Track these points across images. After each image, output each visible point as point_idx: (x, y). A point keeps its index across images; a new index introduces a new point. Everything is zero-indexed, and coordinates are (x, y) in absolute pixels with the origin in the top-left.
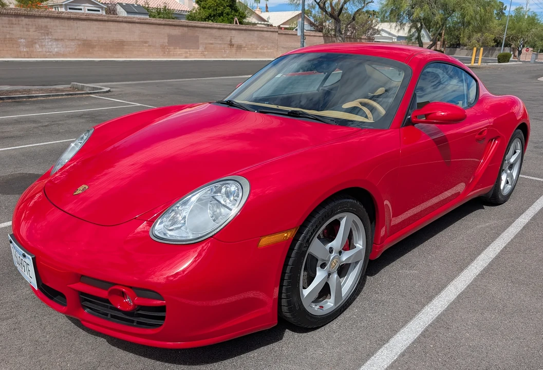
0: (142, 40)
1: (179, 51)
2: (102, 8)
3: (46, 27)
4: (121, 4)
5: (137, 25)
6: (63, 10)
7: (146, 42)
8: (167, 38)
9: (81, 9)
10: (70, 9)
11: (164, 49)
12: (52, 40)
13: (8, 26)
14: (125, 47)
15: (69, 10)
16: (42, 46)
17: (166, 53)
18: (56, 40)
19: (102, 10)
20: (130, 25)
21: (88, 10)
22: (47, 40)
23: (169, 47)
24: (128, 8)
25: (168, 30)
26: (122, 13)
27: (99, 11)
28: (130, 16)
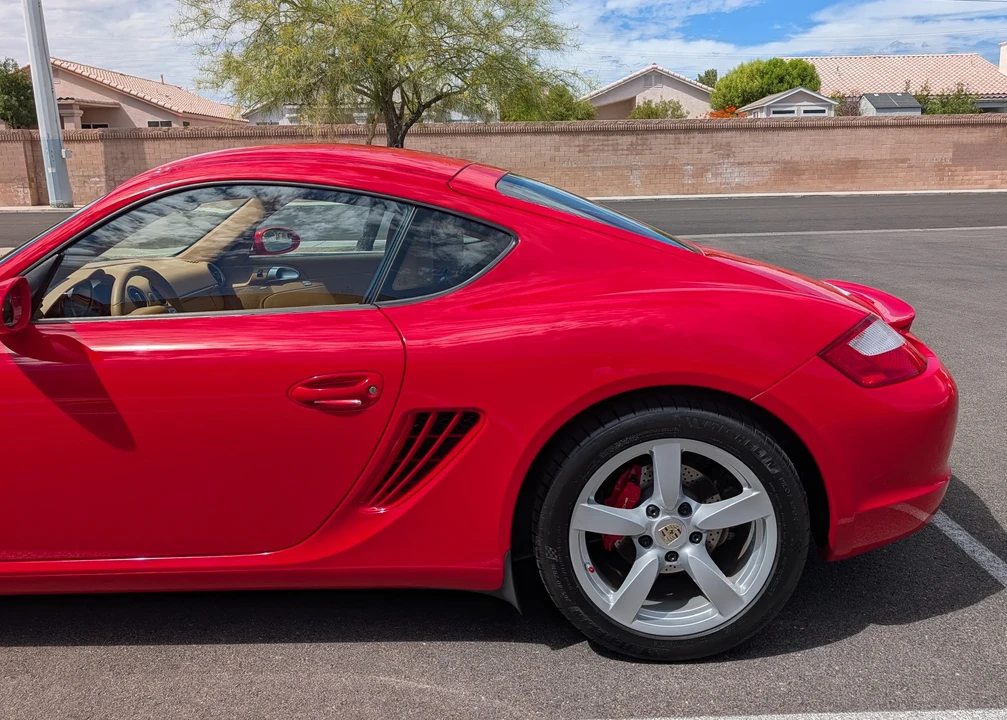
0: (897, 156)
1: (975, 175)
2: (830, 106)
3: (728, 144)
4: (870, 97)
5: (891, 130)
6: (763, 115)
7: (903, 161)
8: (951, 150)
9: (793, 112)
10: (774, 113)
11: (941, 170)
12: (734, 164)
13: (673, 146)
14: (860, 170)
15: (772, 116)
16: (716, 175)
17: (946, 179)
18: (740, 164)
19: (830, 109)
20: (876, 130)
21: (805, 112)
22: (725, 166)
23: (953, 169)
24: (883, 102)
25: (956, 135)
26: (868, 110)
27: (824, 111)
28: (881, 114)
